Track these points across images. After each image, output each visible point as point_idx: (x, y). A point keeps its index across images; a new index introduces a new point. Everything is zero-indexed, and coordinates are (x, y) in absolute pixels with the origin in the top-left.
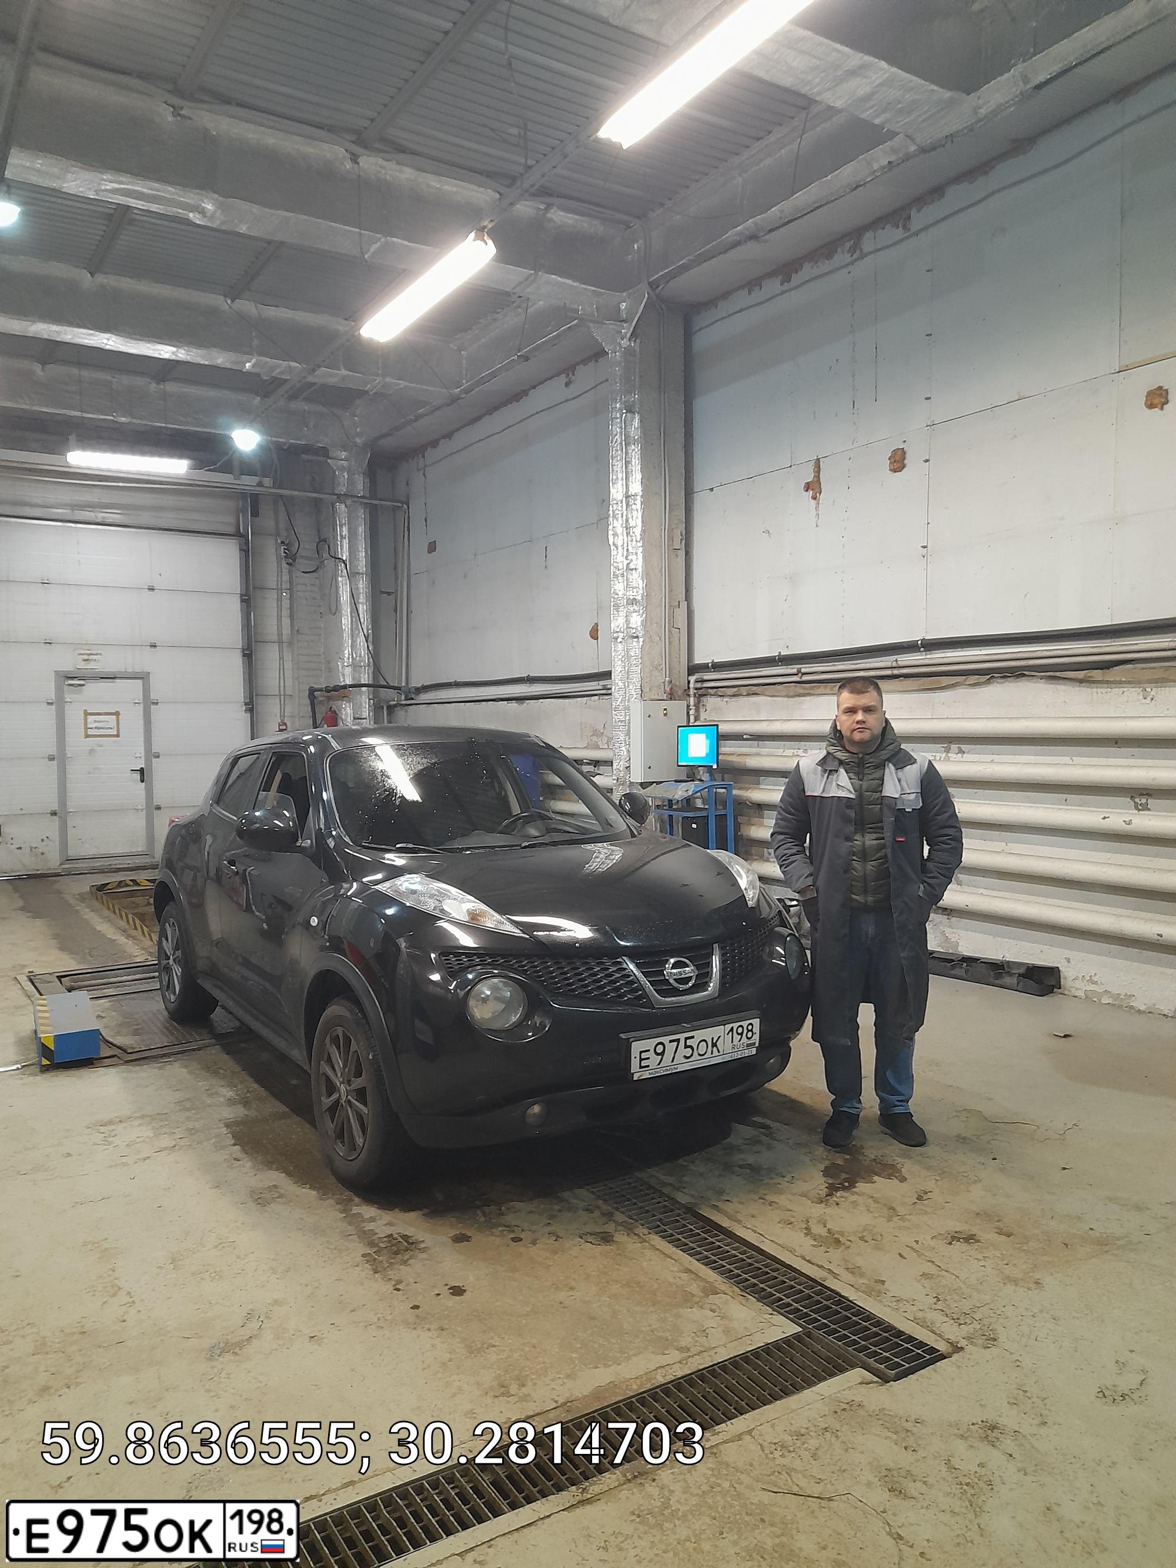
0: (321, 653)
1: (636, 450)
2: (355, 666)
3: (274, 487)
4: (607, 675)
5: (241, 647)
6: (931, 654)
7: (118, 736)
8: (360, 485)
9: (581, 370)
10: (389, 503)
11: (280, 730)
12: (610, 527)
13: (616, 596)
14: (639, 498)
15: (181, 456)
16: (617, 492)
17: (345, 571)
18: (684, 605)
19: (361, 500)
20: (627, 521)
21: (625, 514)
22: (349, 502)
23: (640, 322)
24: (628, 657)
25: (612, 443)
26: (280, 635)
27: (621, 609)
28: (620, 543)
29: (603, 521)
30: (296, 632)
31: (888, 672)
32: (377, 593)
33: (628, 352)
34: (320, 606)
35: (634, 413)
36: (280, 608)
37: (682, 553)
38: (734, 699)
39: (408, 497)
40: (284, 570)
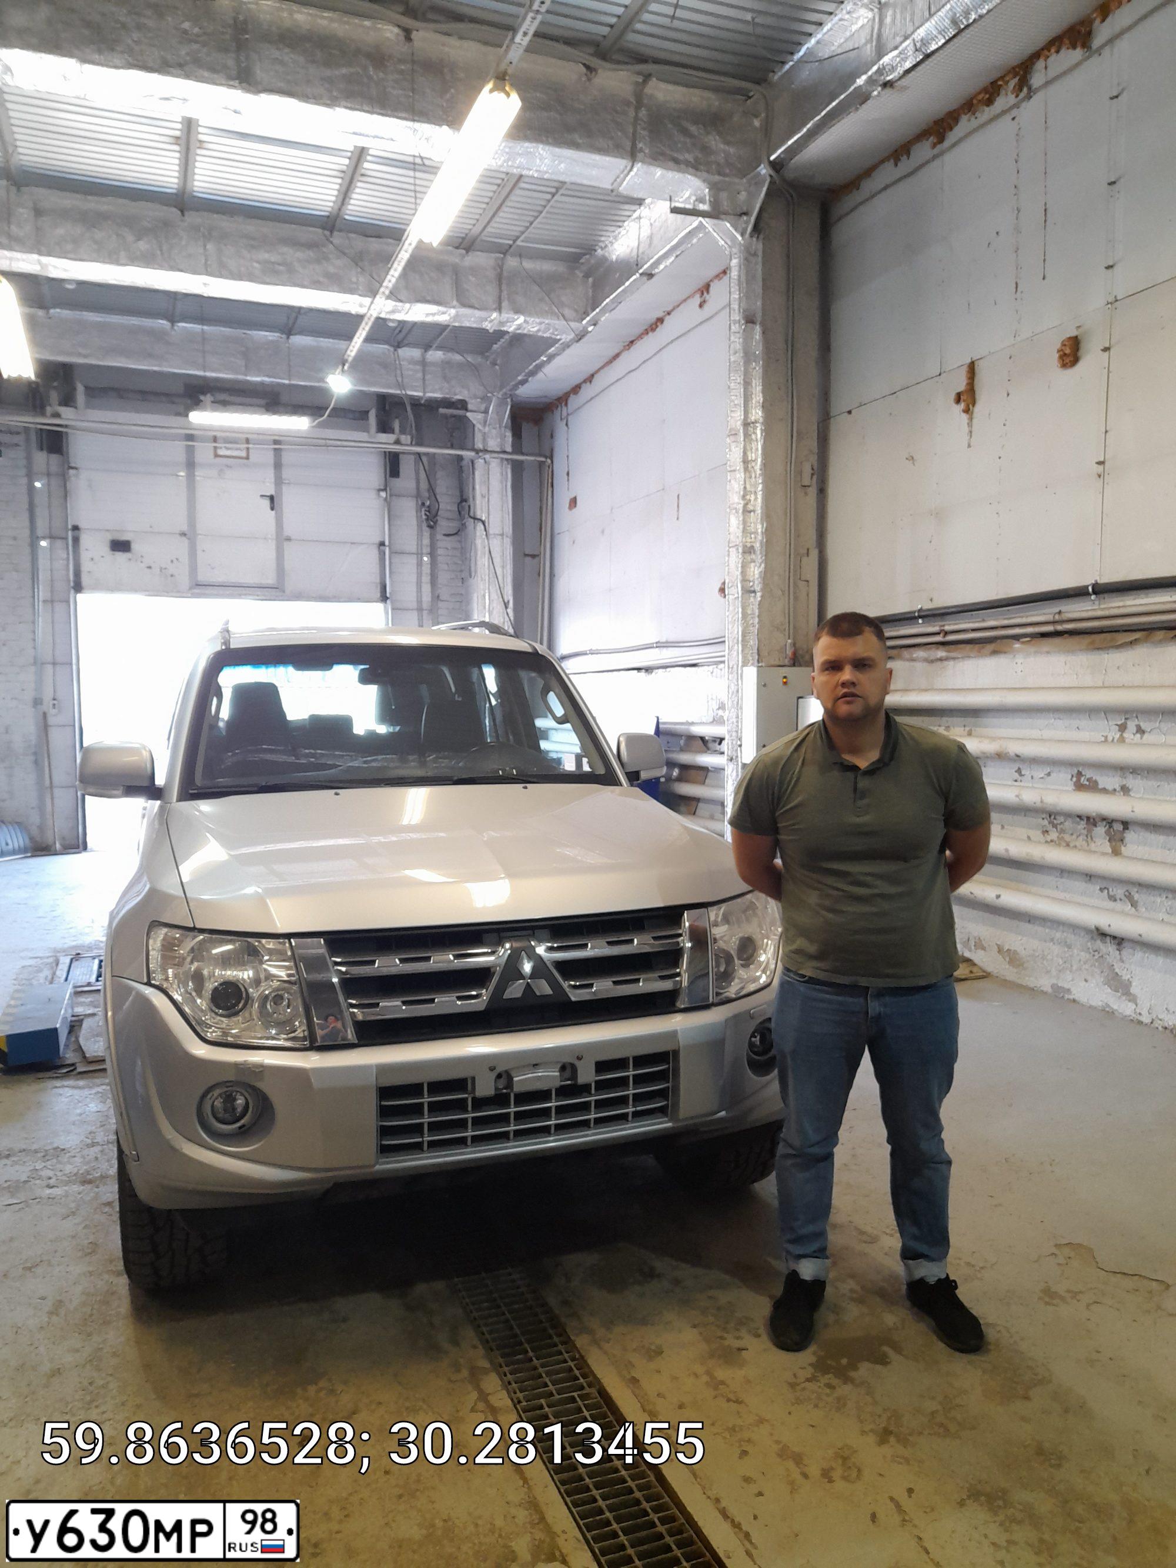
1: (757, 368)
3: (412, 445)
6: (1105, 602)
9: (715, 287)
10: (532, 458)
14: (759, 425)
16: (735, 421)
17: (484, 532)
18: (814, 554)
21: (742, 446)
22: (487, 456)
24: (744, 615)
26: (419, 602)
30: (436, 598)
31: (1050, 628)
32: (520, 556)
34: (461, 570)
35: (755, 324)
36: (419, 575)
37: (813, 491)
39: (552, 450)
40: (425, 533)
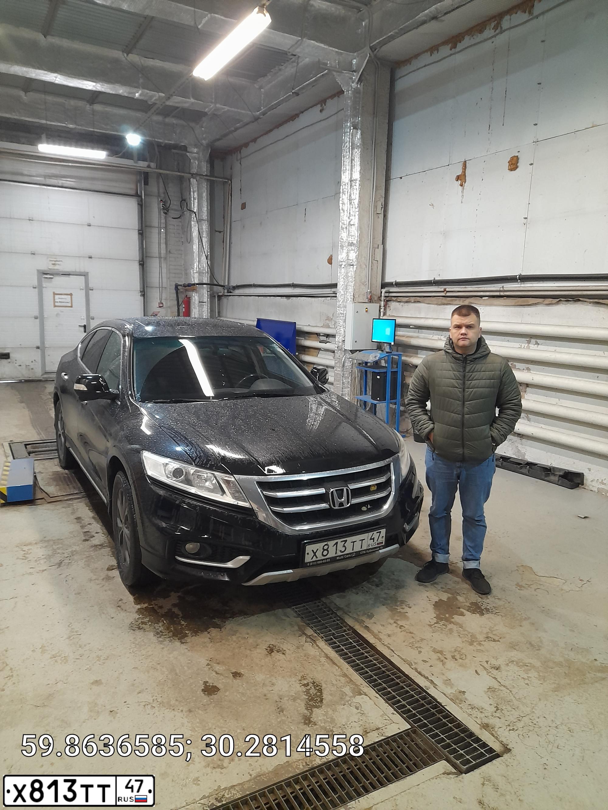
0: (182, 264)
1: (358, 152)
2: (200, 273)
3: (156, 168)
4: (335, 286)
5: (138, 260)
6: (524, 284)
7: (71, 307)
8: (205, 169)
9: (329, 102)
10: (221, 180)
11: (160, 307)
12: (341, 199)
13: (342, 241)
14: (358, 182)
15: (104, 149)
16: (345, 178)
17: (195, 218)
18: (381, 247)
19: (205, 177)
20: (350, 195)
21: (349, 191)
22: (198, 178)
23: (364, 73)
24: (347, 276)
25: (344, 147)
26: (160, 253)
27: (345, 248)
28: (346, 209)
29: (337, 194)
30: (168, 252)
31: (498, 294)
32: (213, 231)
33: (356, 91)
34: (182, 238)
35: (357, 129)
36: (160, 238)
37: (382, 216)
38: (406, 304)
39: (231, 176)
40: (162, 216)
